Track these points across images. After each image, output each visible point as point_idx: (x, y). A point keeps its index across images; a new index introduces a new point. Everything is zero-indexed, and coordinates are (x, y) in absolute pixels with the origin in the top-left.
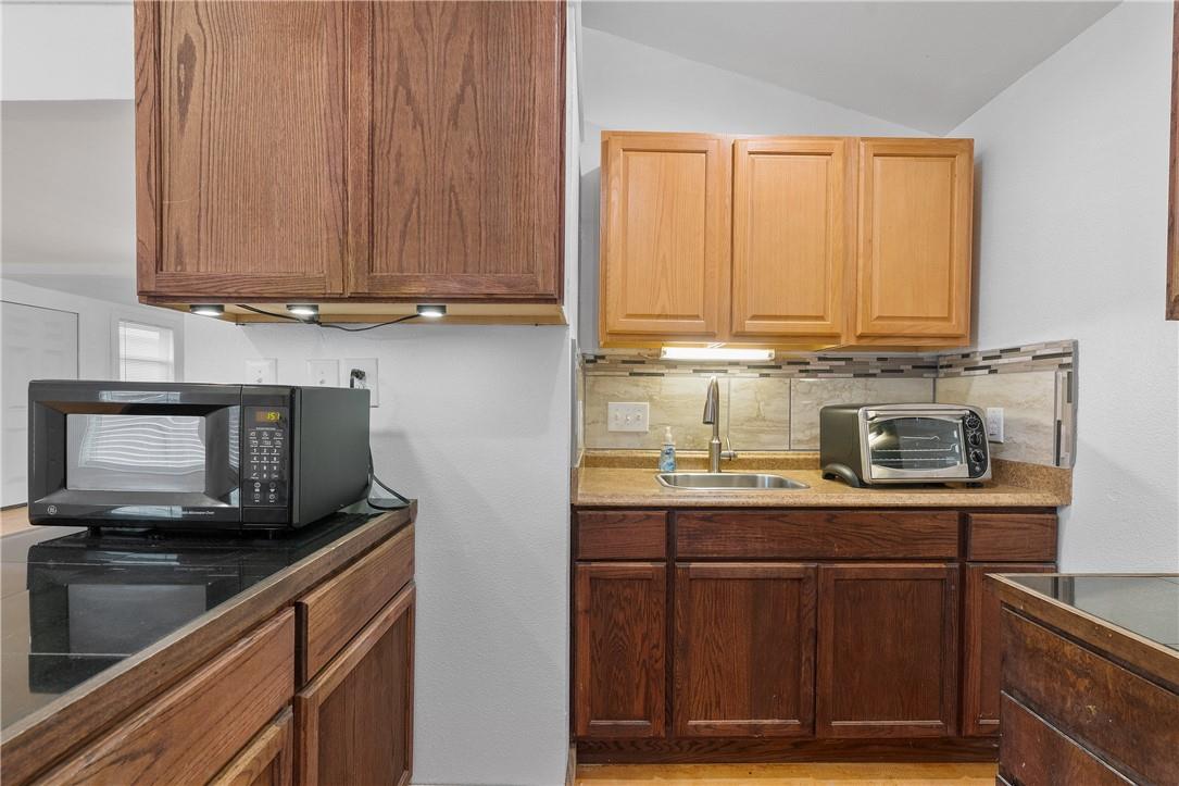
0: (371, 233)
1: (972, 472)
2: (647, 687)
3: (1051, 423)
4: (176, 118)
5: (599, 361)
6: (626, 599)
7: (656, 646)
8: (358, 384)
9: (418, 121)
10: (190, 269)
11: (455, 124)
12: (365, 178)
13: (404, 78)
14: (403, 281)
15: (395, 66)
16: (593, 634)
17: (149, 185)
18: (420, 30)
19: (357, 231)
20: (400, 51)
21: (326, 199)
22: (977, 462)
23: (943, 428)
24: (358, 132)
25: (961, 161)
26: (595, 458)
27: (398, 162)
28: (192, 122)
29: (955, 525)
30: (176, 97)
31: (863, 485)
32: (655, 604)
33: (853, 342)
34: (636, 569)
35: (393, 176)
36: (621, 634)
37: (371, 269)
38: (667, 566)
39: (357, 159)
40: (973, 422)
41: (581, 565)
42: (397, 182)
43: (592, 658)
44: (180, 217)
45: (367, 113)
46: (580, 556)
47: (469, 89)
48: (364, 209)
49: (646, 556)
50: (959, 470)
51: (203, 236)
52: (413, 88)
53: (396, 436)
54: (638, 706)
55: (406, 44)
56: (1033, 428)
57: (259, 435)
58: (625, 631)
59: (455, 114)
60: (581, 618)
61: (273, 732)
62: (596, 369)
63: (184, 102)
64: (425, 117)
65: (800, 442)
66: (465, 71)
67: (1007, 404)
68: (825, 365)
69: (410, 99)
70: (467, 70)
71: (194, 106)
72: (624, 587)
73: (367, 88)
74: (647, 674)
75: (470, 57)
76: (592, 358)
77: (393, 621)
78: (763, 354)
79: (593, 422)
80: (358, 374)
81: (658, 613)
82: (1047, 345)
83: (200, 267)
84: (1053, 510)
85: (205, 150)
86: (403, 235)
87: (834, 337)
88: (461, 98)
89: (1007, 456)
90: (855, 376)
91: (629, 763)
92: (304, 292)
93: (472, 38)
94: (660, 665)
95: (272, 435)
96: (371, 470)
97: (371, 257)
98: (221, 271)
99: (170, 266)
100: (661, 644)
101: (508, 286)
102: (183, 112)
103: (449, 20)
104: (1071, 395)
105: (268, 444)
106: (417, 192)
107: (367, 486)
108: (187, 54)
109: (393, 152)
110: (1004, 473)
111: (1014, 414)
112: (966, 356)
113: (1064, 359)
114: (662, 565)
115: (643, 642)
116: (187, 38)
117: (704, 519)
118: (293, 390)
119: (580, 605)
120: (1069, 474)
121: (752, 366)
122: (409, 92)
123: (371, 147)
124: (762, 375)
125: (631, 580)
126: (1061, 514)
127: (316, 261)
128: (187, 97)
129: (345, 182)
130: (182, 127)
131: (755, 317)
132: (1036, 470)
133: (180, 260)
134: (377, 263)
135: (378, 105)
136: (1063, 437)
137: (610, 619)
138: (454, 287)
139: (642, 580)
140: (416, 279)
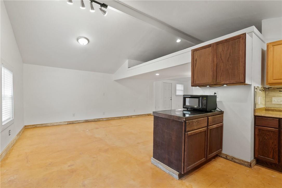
0: (217, 77)
2: (273, 153)
5: (270, 89)
6: (267, 134)
7: (276, 145)
8: (215, 95)
9: (223, 62)
10: (196, 83)
11: (228, 61)
12: (216, 70)
13: (221, 57)
14: (220, 82)
15: (220, 56)
16: (259, 140)
17: (193, 75)
18: (223, 51)
19: (215, 77)
20: (220, 54)
21: (211, 73)
24: (215, 65)
26: (268, 109)
27: (220, 67)
28: (197, 67)
32: (275, 137)
34: (270, 129)
35: (219, 69)
36: (266, 141)
37: (217, 81)
38: (279, 130)
39: (215, 68)
41: (256, 126)
42: (220, 70)
43: (259, 144)
44: (195, 77)
45: (216, 62)
46: (256, 125)
47: (230, 56)
48: (216, 74)
49: (273, 127)
51: (198, 79)
52: (222, 58)
53: (221, 102)
54: (271, 156)
55: (221, 53)
57: (204, 100)
58: (267, 140)
60: (256, 136)
61: (205, 128)
62: (269, 90)
63: (196, 65)
64: (224, 61)
66: (230, 54)
71: (197, 66)
72: (267, 132)
73: (216, 59)
74: (273, 150)
75: (230, 52)
76: (268, 88)
77: (219, 126)
79: (268, 102)
80: (215, 93)
81: (276, 139)
83: (197, 82)
85: (198, 70)
86: (221, 76)
88: (229, 58)
91: (270, 168)
92: (208, 84)
93: (230, 50)
94: (277, 149)
96: (217, 106)
97: (216, 80)
98: (199, 83)
99: (194, 83)
100: (277, 145)
101: (236, 81)
102: (196, 66)
103: (227, 48)
106: (223, 71)
107: (216, 108)
108: (196, 60)
109: (220, 66)
114: (277, 129)
115: (272, 144)
116: (196, 58)
118: (207, 96)
119: (256, 133)
123: (217, 66)
125: (269, 131)
127: (210, 80)
129: (213, 71)
133: (195, 82)
134: (217, 80)
135: (217, 61)
137: (264, 138)
138: (228, 82)
139: (272, 131)
140: (223, 82)
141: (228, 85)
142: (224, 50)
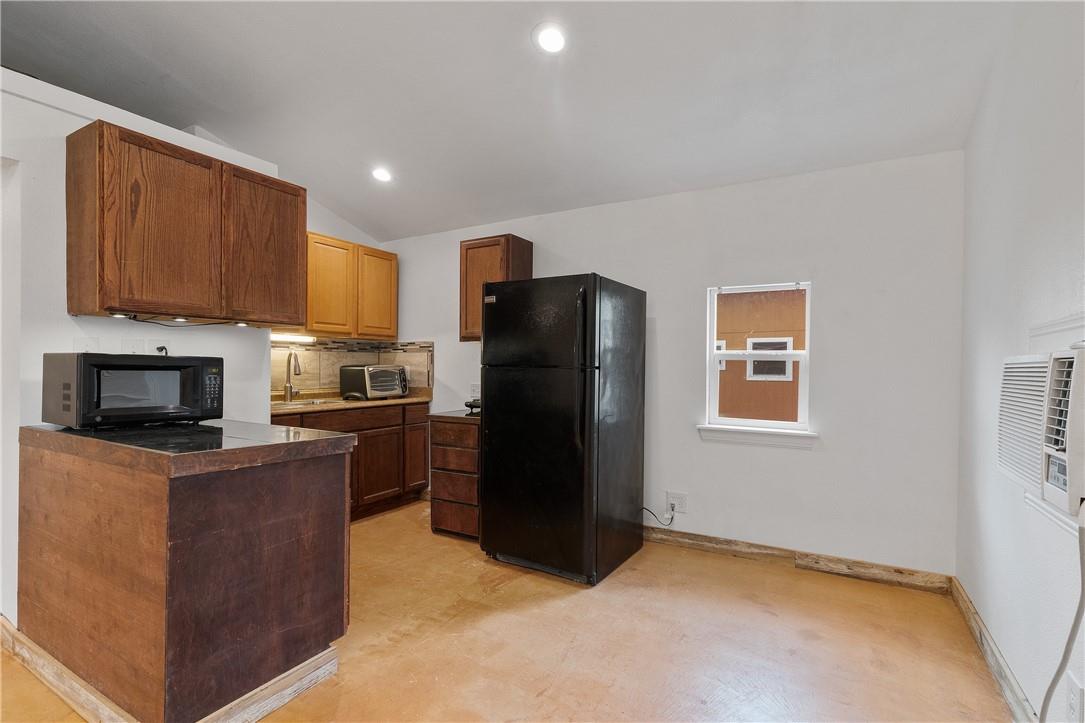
0: (233, 291)
1: (403, 392)
3: (426, 371)
4: (129, 220)
9: (251, 246)
10: (137, 297)
11: (267, 249)
12: (231, 267)
13: (246, 226)
14: (247, 313)
15: (242, 220)
17: (116, 253)
18: (253, 207)
19: (227, 290)
20: (244, 215)
22: (404, 387)
23: (391, 374)
24: (228, 246)
25: (394, 263)
27: (243, 261)
28: (138, 224)
29: (401, 411)
30: (129, 209)
31: (368, 399)
33: (356, 336)
35: (241, 268)
37: (233, 306)
40: (402, 372)
42: (243, 271)
44: (132, 271)
45: (232, 238)
47: (272, 237)
48: (230, 281)
50: (398, 391)
51: (144, 281)
52: (250, 230)
55: (247, 212)
56: (420, 373)
57: (210, 378)
59: (266, 244)
63: (133, 213)
64: (255, 244)
65: (325, 384)
67: (411, 365)
68: (336, 345)
69: (248, 236)
70: (272, 229)
71: (139, 216)
73: (232, 228)
75: (272, 223)
78: (310, 339)
82: (425, 343)
83: (143, 297)
84: (427, 403)
85: (146, 239)
86: (245, 294)
87: (349, 334)
88: (269, 239)
89: (412, 385)
90: (349, 351)
95: (215, 378)
97: (233, 301)
99: (126, 294)
102: (133, 218)
103: (265, 206)
104: (432, 362)
105: (214, 382)
106: (251, 276)
108: (136, 190)
110: (413, 392)
111: (414, 368)
112: (393, 344)
113: (429, 348)
116: (136, 181)
117: (316, 417)
120: (432, 389)
121: (302, 345)
122: (248, 232)
124: (307, 350)
126: (430, 404)
128: (136, 210)
130: (133, 225)
131: (317, 323)
132: (421, 389)
133: (131, 291)
136: (430, 376)
138: (268, 317)
140: (253, 312)
141: (253, 326)
142: (254, 204)
